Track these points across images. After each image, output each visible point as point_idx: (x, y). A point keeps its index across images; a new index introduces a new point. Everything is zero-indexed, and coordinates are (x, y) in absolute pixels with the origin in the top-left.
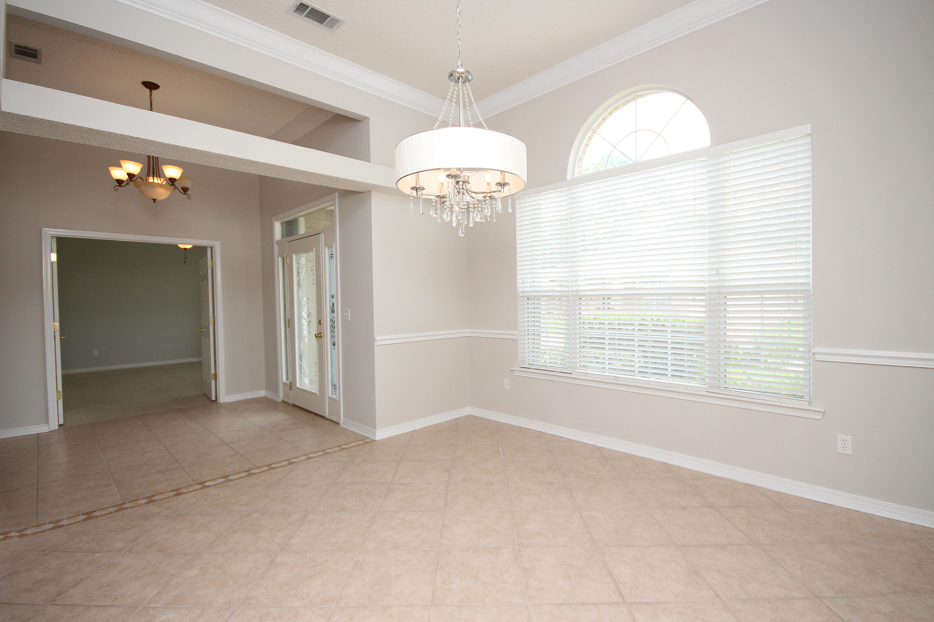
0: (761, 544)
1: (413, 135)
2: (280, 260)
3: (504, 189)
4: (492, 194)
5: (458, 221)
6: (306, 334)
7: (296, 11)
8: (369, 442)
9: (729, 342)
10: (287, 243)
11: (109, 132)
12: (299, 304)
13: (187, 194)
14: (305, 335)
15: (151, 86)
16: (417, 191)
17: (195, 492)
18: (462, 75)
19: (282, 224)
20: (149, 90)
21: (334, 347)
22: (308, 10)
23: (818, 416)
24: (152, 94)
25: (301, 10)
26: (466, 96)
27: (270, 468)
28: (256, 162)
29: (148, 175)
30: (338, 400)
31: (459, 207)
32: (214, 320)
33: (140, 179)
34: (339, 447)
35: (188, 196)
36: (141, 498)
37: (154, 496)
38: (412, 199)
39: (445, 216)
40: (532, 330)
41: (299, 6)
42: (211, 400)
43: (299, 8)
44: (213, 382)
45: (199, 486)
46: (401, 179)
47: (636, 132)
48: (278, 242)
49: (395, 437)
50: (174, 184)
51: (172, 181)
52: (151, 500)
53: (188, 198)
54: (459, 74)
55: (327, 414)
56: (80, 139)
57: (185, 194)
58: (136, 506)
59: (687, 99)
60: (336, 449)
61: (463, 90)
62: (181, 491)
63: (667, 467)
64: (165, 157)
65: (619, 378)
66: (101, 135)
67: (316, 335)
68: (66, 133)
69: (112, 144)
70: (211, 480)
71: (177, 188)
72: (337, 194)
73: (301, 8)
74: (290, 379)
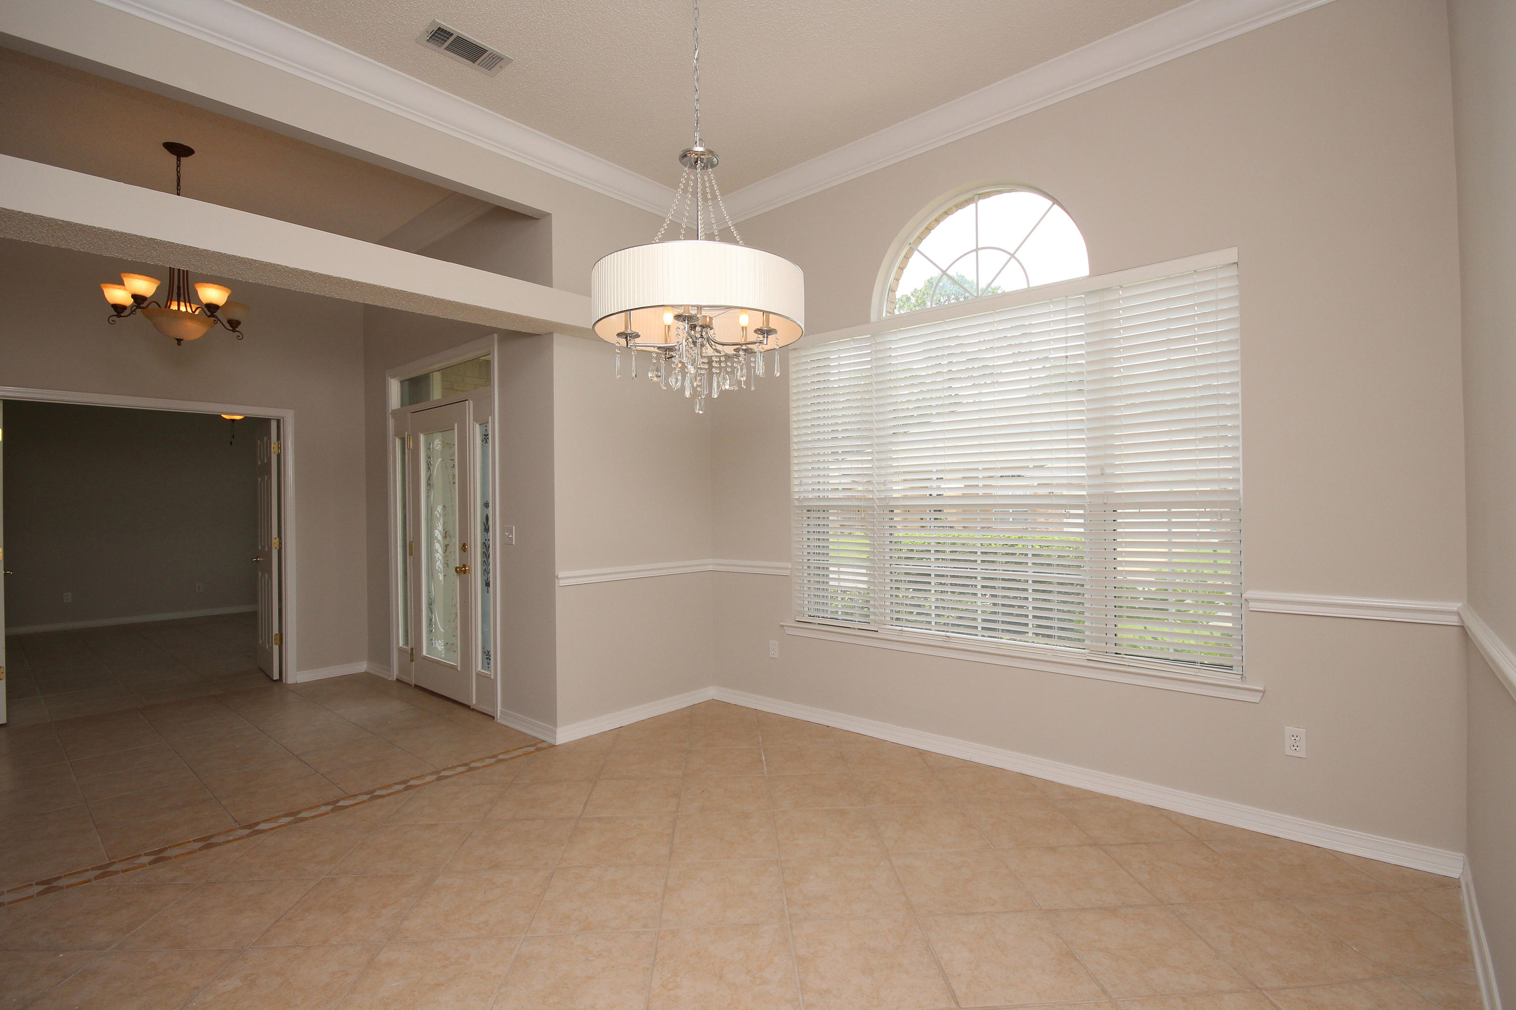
0: (1172, 904)
1: (620, 251)
2: (398, 442)
3: (768, 339)
4: (750, 346)
5: (694, 389)
6: (440, 566)
7: (431, 40)
8: (544, 749)
9: (1120, 581)
10: (410, 414)
11: (100, 229)
12: (429, 517)
13: (238, 331)
14: (439, 568)
15: (179, 151)
16: (627, 340)
17: (238, 842)
18: (702, 157)
19: (402, 382)
20: (175, 157)
21: (488, 589)
22: (452, 39)
23: (1256, 698)
24: (180, 163)
25: (439, 38)
26: (708, 190)
27: (373, 796)
28: (358, 282)
29: (170, 299)
30: (492, 678)
31: (695, 368)
32: (280, 543)
33: (154, 305)
34: (493, 757)
35: (240, 335)
36: (142, 853)
37: (166, 849)
38: (619, 352)
39: (672, 381)
40: (815, 560)
41: (436, 32)
42: (272, 679)
43: (436, 35)
44: (276, 648)
45: (246, 832)
46: (601, 319)
47: (977, 250)
48: (394, 413)
49: (589, 739)
50: (215, 314)
51: (211, 308)
52: (159, 858)
53: (239, 338)
54: (696, 155)
55: (474, 701)
56: (51, 238)
57: (234, 331)
58: (134, 869)
59: (1054, 204)
60: (488, 761)
61: (703, 179)
62: (213, 840)
63: (1027, 782)
64: (200, 271)
65: (952, 638)
66: (88, 233)
67: (456, 568)
68: (27, 228)
69: (107, 249)
70: (265, 821)
71: (220, 321)
72: (496, 335)
73: (439, 36)
74: (411, 644)
